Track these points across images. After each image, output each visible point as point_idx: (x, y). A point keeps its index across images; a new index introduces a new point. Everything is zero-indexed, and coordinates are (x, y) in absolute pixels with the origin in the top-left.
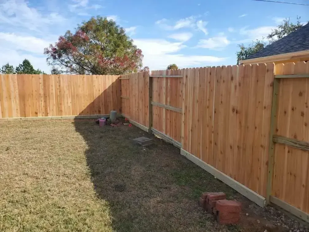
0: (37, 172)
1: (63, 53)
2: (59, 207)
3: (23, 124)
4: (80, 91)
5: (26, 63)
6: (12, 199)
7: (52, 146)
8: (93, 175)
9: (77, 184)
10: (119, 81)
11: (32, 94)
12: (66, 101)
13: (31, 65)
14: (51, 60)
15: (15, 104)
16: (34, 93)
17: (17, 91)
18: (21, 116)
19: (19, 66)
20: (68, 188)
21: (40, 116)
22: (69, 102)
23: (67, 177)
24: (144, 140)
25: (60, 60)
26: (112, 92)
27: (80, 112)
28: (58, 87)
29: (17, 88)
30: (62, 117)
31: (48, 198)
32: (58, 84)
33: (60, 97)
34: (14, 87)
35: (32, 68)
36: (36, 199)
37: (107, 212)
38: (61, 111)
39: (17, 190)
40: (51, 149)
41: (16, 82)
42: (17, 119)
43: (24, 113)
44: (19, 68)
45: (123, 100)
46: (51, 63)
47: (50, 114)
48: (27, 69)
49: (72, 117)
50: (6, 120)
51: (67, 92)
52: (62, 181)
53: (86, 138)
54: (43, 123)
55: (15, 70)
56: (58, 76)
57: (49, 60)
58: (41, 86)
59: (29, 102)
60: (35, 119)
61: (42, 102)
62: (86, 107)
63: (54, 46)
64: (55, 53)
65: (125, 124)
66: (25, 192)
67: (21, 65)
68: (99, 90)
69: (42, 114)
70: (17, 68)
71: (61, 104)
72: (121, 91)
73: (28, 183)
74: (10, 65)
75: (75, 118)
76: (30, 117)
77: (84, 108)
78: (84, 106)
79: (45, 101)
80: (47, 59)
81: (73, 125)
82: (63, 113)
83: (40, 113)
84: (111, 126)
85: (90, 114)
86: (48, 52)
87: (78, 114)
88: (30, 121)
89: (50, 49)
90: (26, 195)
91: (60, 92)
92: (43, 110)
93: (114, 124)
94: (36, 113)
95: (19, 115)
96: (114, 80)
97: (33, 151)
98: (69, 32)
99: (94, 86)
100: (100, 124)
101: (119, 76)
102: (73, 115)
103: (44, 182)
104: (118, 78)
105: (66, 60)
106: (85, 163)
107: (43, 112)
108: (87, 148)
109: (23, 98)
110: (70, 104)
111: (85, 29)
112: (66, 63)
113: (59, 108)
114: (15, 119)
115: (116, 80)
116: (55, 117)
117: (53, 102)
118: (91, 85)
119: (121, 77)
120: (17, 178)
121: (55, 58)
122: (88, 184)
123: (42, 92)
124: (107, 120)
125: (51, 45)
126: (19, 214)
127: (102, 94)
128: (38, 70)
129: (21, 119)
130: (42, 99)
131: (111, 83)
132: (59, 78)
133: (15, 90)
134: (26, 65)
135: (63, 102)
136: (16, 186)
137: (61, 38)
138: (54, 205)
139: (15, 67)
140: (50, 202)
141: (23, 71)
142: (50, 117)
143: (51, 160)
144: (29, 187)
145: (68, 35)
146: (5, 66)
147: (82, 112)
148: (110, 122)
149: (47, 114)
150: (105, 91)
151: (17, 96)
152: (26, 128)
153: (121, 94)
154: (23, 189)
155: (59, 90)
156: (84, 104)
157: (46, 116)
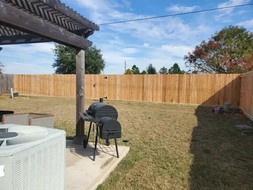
0: (160, 132)
1: (198, 58)
2: (165, 151)
3: (162, 106)
4: (204, 86)
5: (176, 66)
6: (144, 141)
7: (174, 121)
8: (192, 141)
9: (180, 143)
10: (239, 78)
11: (171, 88)
12: (193, 93)
13: (179, 67)
14: (188, 64)
15: (160, 94)
16: (172, 87)
17: (162, 85)
18: (162, 102)
19: (171, 68)
20: (174, 144)
21: (174, 103)
22: (195, 94)
23: (176, 138)
24: (245, 127)
25: (195, 63)
26: (232, 88)
27: (203, 102)
28: (188, 83)
29: (162, 84)
30: (189, 105)
31: (161, 145)
32: (188, 81)
33: (189, 90)
34: (161, 83)
35: (179, 69)
36: (156, 144)
37: (191, 160)
38: (189, 100)
39: (148, 138)
40: (173, 123)
41: (162, 80)
42: (160, 103)
43: (164, 100)
44: (170, 69)
45: (241, 95)
46: (188, 66)
47: (181, 101)
48: (176, 70)
49: (197, 105)
50: (154, 103)
51: (194, 87)
52: (172, 140)
53: (199, 120)
54: (175, 107)
55: (168, 71)
56: (189, 75)
57: (187, 64)
58: (177, 83)
59: (168, 92)
60: (171, 105)
61: (177, 93)
62: (208, 98)
63: (191, 53)
64: (191, 58)
65: (236, 115)
66: (151, 139)
67: (173, 67)
68: (220, 86)
69: (175, 101)
70: (169, 69)
71: (189, 95)
72: (240, 87)
73: (154, 136)
74: (165, 67)
75: (199, 106)
76: (168, 103)
77: (206, 99)
78: (206, 98)
79: (178, 93)
80: (186, 63)
81: (194, 111)
82: (191, 101)
83: (174, 100)
84: (223, 114)
85: (211, 104)
86: (186, 58)
87: (201, 104)
88: (167, 105)
89: (188, 56)
90: (151, 141)
91: (189, 86)
92: (177, 99)
93: (226, 113)
94: (172, 100)
95: (161, 100)
96: (235, 78)
97: (162, 122)
98: (204, 42)
99: (216, 83)
100: (215, 112)
101: (240, 74)
102: (197, 104)
103: (162, 138)
104: (239, 76)
105: (199, 63)
106: (191, 134)
107: (176, 99)
108: (196, 125)
109: (165, 89)
110: (196, 96)
111: (217, 38)
112: (199, 65)
113: (187, 98)
114: (159, 103)
115: (236, 78)
116: (184, 104)
117: (184, 93)
118: (214, 82)
119: (241, 75)
120: (149, 133)
121: (191, 62)
122: (188, 145)
123: (177, 86)
124: (221, 110)
125: (189, 53)
126: (146, 148)
127: (222, 89)
128: (183, 70)
129: (162, 103)
130: (177, 91)
131: (231, 81)
132: (189, 76)
133: (161, 85)
134: (176, 67)
135: (190, 94)
136: (148, 136)
137: (197, 47)
138: (164, 149)
139: (168, 69)
140: (162, 147)
141: (173, 71)
142: (180, 103)
143: (170, 127)
144: (154, 138)
145: (203, 44)
146: (162, 69)
147: (205, 102)
148: (223, 111)
149: (179, 102)
150: (225, 87)
151: (162, 89)
152: (164, 109)
153: (240, 89)
154: (150, 138)
155: (188, 85)
156: (207, 96)
157: (178, 103)
